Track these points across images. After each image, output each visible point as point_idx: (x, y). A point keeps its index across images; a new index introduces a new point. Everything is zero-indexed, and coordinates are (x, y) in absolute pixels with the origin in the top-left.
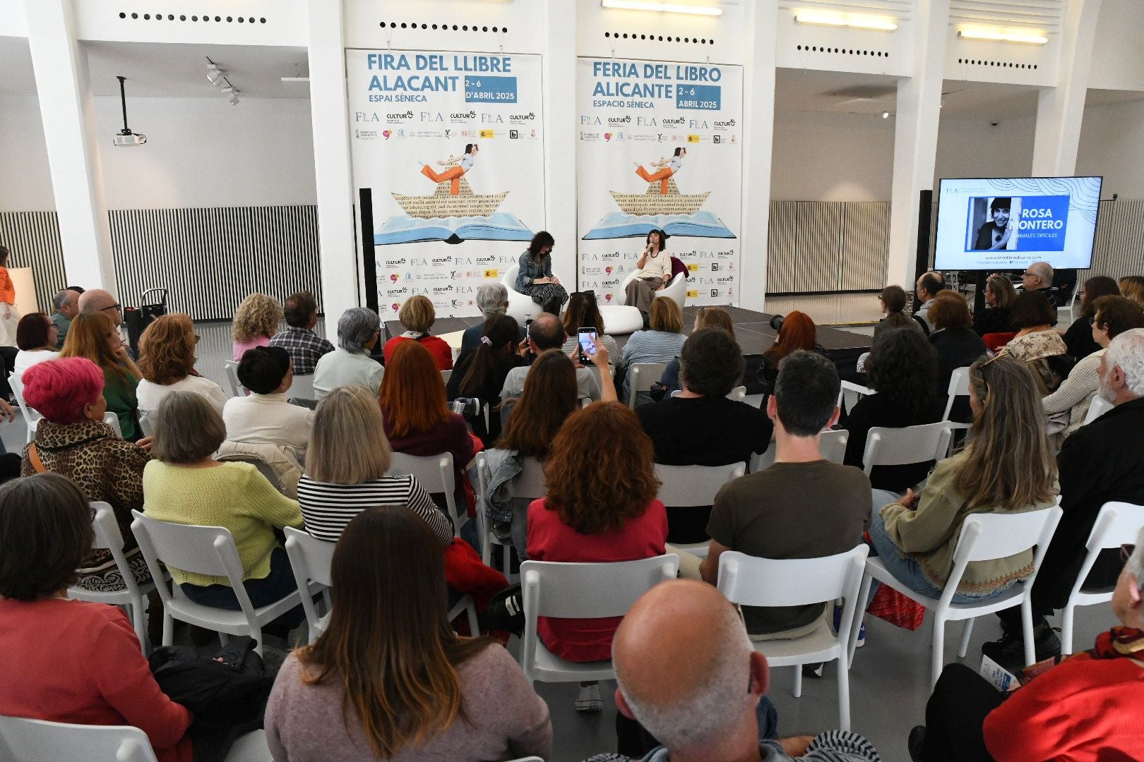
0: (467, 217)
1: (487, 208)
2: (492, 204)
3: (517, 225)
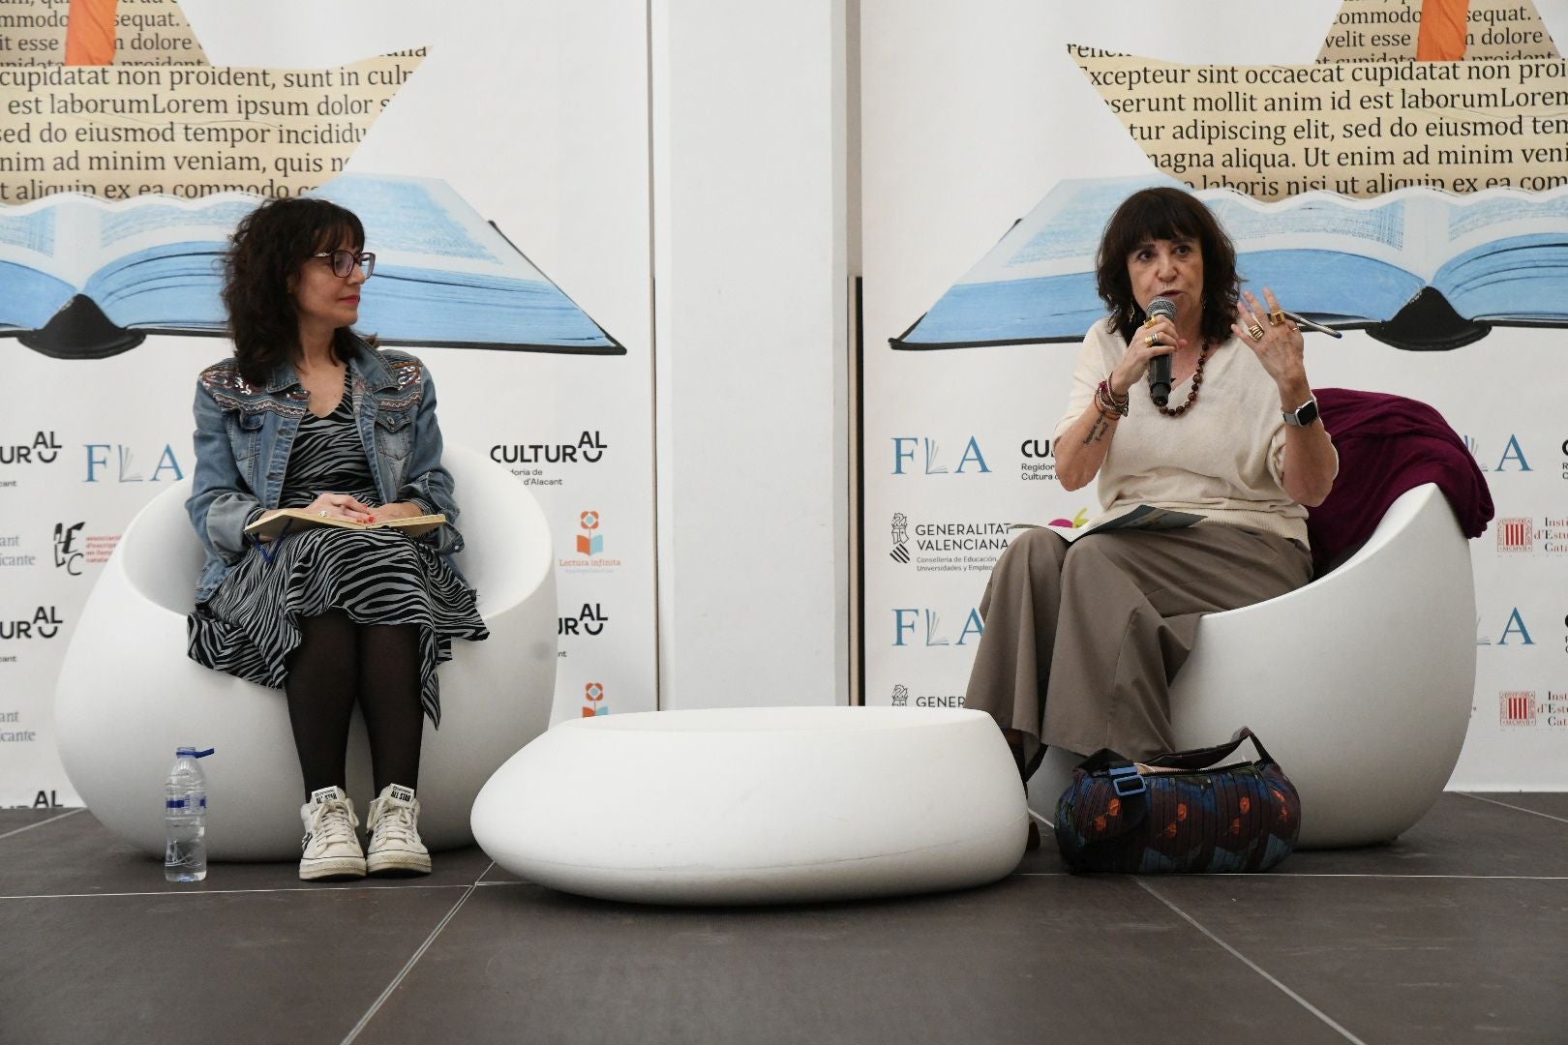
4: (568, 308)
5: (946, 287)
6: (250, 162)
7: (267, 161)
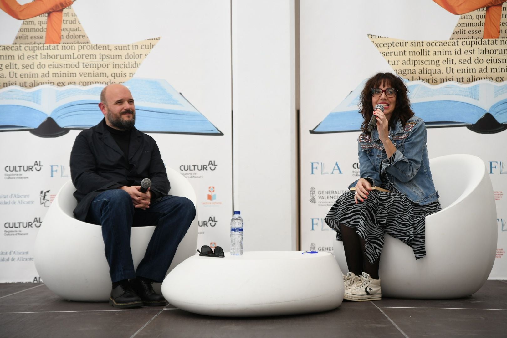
0: (77, 87)
1: (117, 71)
2: (127, 61)
3: (175, 103)
4: (205, 121)
5: (328, 113)
6: (104, 74)
7: (109, 74)
